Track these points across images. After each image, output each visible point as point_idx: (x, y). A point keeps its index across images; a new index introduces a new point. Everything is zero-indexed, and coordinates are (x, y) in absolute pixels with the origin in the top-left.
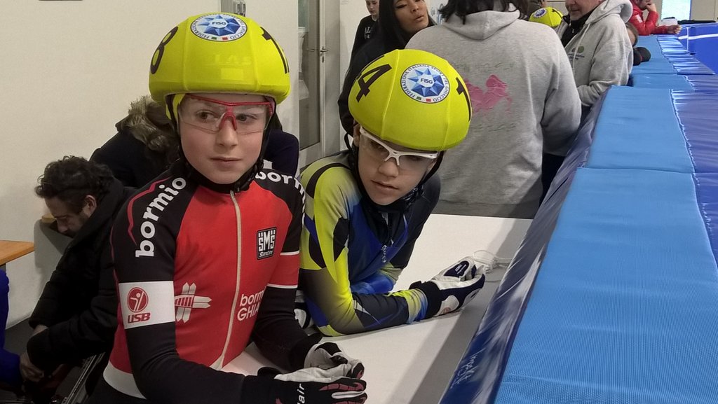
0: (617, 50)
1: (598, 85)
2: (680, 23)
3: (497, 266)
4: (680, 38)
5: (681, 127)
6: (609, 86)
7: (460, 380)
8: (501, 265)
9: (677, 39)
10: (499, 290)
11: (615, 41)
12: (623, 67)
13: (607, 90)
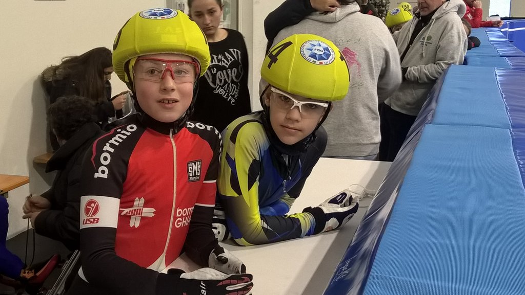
0: (456, 39)
1: (442, 64)
2: (502, 19)
3: (366, 196)
4: (503, 30)
5: (502, 95)
6: (449, 65)
7: (338, 278)
8: (369, 195)
9: (500, 31)
10: (367, 213)
11: (455, 32)
12: (461, 51)
13: (448, 67)
